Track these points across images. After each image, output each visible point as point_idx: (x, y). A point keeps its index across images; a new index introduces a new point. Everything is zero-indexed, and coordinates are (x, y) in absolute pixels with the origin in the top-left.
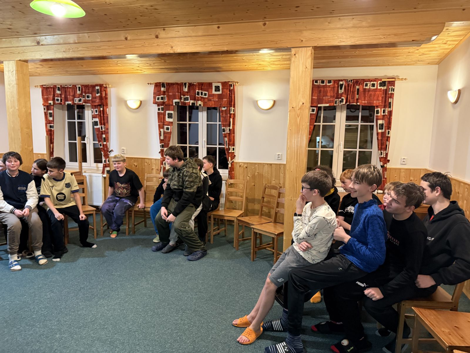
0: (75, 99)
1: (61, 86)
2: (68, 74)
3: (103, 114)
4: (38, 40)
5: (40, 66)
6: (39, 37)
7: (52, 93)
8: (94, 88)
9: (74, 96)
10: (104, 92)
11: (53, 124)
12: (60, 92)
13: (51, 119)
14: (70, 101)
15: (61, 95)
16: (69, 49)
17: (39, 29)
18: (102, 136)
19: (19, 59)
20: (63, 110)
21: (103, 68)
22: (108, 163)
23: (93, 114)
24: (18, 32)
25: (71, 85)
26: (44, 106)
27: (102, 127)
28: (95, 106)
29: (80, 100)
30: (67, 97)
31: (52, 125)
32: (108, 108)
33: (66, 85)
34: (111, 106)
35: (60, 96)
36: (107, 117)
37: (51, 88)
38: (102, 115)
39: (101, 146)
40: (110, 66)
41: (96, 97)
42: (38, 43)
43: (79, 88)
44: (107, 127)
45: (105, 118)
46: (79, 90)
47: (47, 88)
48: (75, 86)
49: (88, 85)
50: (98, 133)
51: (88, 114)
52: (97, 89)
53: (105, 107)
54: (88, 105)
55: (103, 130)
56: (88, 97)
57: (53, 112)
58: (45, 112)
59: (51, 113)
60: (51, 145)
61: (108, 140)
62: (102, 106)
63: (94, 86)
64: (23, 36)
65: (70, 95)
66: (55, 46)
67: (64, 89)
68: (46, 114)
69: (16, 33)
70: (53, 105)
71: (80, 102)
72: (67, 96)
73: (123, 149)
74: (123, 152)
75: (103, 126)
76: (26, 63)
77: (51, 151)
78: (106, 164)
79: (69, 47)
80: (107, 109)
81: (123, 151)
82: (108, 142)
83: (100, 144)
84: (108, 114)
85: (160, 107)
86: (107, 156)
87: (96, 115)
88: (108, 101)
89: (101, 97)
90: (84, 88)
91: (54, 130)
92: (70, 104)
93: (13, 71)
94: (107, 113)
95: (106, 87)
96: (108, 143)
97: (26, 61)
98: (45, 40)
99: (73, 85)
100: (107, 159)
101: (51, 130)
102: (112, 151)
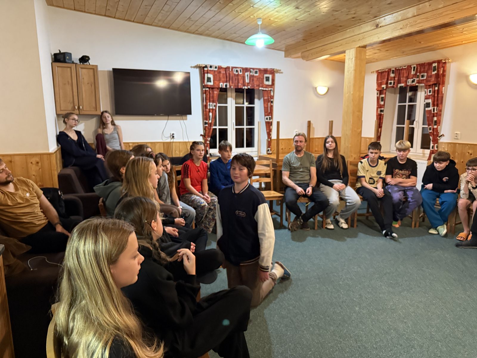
0: (408, 80)
1: (396, 69)
2: (405, 54)
3: (438, 94)
4: (377, 23)
5: (378, 51)
6: (379, 20)
7: (386, 77)
8: (431, 66)
9: (408, 78)
10: (442, 68)
11: (384, 108)
12: (394, 75)
13: (382, 103)
14: (403, 83)
15: (394, 77)
16: (407, 25)
17: (380, 11)
18: (433, 119)
19: (358, 46)
20: (395, 93)
21: (444, 41)
22: (436, 149)
23: (426, 95)
24: (360, 20)
25: (405, 66)
26: (378, 91)
27: (434, 109)
28: (430, 85)
29: (413, 81)
30: (401, 80)
31: (382, 109)
32: (444, 86)
33: (401, 67)
34: (449, 84)
35: (393, 79)
36: (442, 97)
37: (386, 71)
38: (436, 95)
39: (430, 130)
40: (453, 37)
41: (431, 76)
42: (377, 26)
43: (414, 68)
44: (440, 109)
45: (440, 98)
46: (414, 70)
47: (382, 73)
48: (410, 66)
49: (425, 63)
50: (429, 116)
51: (421, 96)
52: (434, 67)
53: (441, 86)
54: (422, 86)
55: (436, 112)
56: (423, 76)
57: (385, 96)
58: (377, 97)
59: (383, 97)
60: (380, 129)
61: (440, 123)
62: (438, 85)
63: (430, 64)
64: (365, 22)
65: (403, 77)
66: (393, 24)
67: (398, 71)
68: (378, 98)
69: (359, 21)
70: (386, 89)
71: (413, 83)
72: (401, 78)
73: (456, 134)
74: (456, 138)
75: (436, 108)
76: (364, 49)
77: (379, 135)
78: (433, 151)
79: (407, 22)
80: (444, 88)
81: (456, 136)
82: (439, 125)
83: (430, 128)
84: (443, 94)
86: (436, 141)
87: (430, 95)
88: (445, 79)
89: (437, 75)
90: (419, 68)
91: (383, 114)
92: (403, 86)
93: (352, 59)
94: (442, 92)
95: (445, 63)
96: (439, 127)
97: (365, 47)
98: (384, 21)
99: (408, 66)
100: (436, 145)
101: (380, 115)
102: (444, 136)
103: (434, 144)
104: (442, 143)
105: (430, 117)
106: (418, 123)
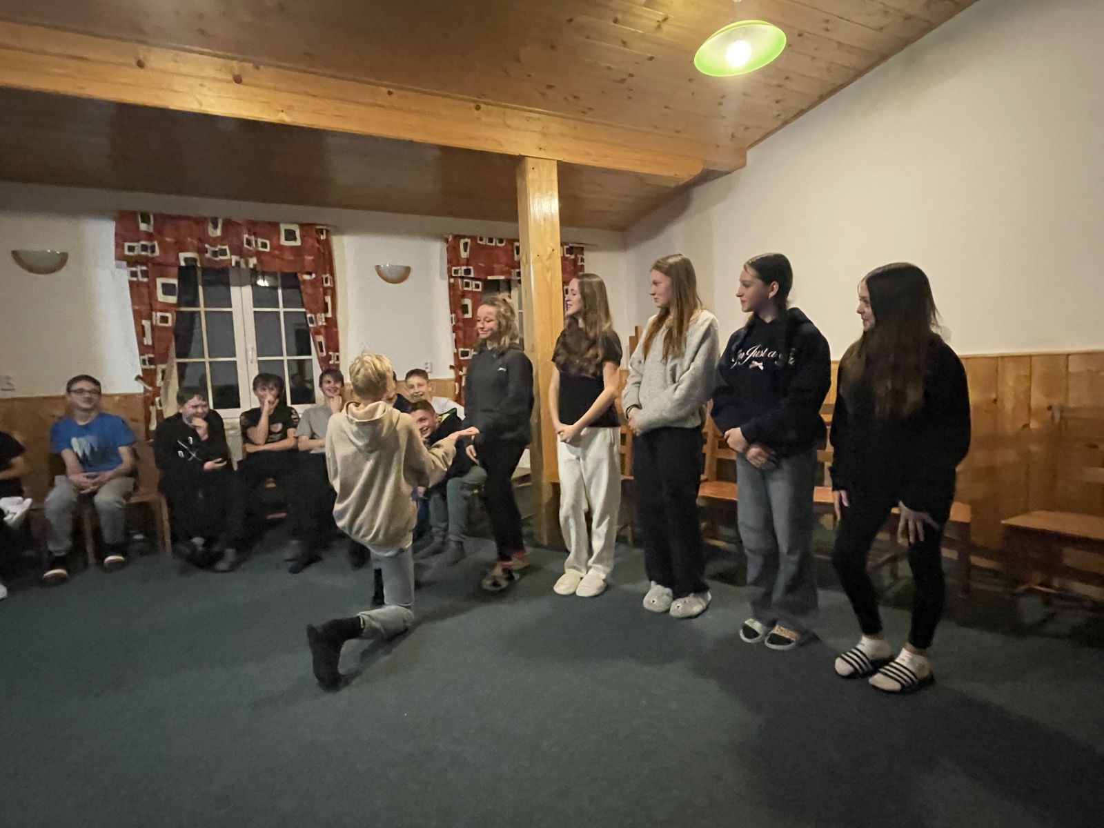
85: (139, 269)
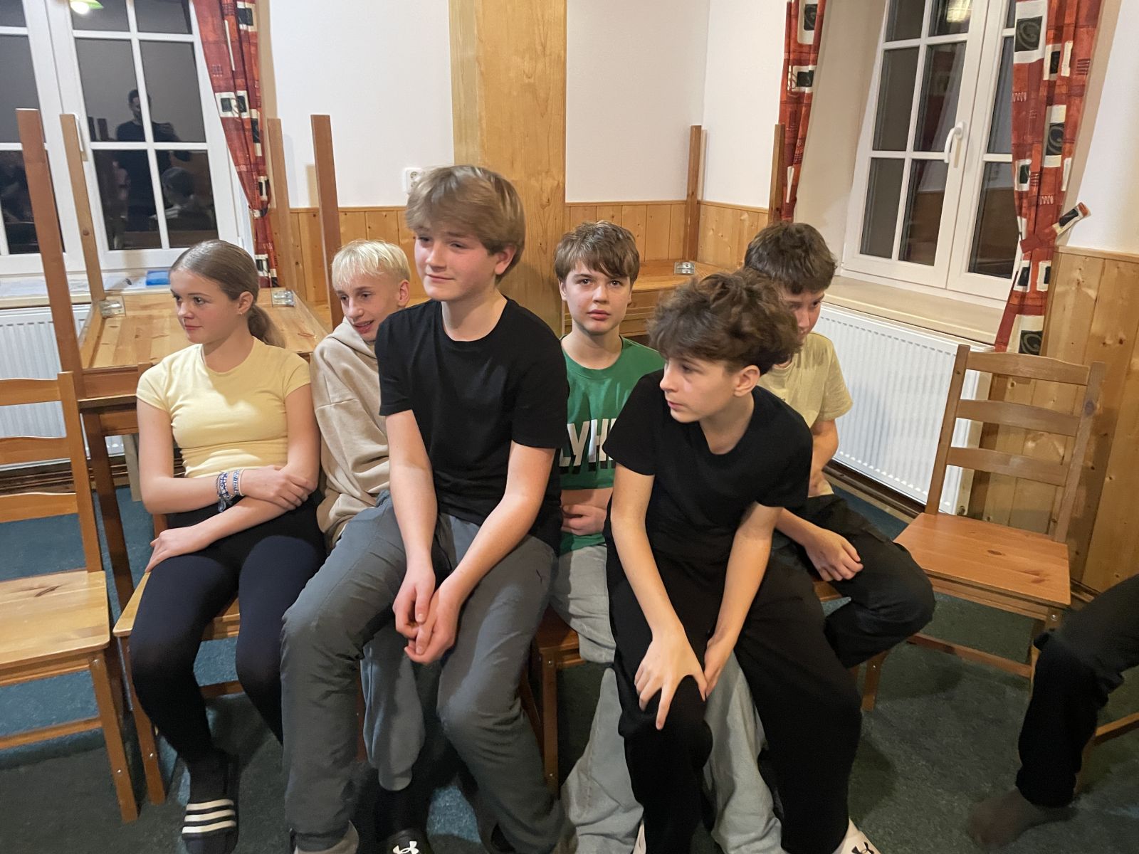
11: (815, 63)
13: (808, 37)
18: (1041, 116)
22: (1042, 287)
27: (1056, 58)
31: (809, 68)
39: (1023, 180)
44: (1087, 55)
55: (1063, 72)
60: (791, 172)
61: (1072, 141)
68: (791, 13)
75: (1066, 48)
77: (788, 198)
78: (1024, 294)
82: (1070, 154)
83: (1024, 170)
86: (1043, 246)
91: (810, 96)
96: (1068, 161)
100: (1043, 265)
101: (798, 98)
102: (1085, 213)
103: (1035, 260)
104: (1074, 254)
105: (1032, 103)
106: (964, 142)
